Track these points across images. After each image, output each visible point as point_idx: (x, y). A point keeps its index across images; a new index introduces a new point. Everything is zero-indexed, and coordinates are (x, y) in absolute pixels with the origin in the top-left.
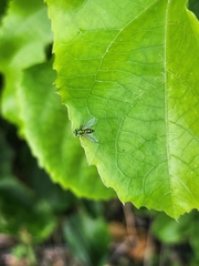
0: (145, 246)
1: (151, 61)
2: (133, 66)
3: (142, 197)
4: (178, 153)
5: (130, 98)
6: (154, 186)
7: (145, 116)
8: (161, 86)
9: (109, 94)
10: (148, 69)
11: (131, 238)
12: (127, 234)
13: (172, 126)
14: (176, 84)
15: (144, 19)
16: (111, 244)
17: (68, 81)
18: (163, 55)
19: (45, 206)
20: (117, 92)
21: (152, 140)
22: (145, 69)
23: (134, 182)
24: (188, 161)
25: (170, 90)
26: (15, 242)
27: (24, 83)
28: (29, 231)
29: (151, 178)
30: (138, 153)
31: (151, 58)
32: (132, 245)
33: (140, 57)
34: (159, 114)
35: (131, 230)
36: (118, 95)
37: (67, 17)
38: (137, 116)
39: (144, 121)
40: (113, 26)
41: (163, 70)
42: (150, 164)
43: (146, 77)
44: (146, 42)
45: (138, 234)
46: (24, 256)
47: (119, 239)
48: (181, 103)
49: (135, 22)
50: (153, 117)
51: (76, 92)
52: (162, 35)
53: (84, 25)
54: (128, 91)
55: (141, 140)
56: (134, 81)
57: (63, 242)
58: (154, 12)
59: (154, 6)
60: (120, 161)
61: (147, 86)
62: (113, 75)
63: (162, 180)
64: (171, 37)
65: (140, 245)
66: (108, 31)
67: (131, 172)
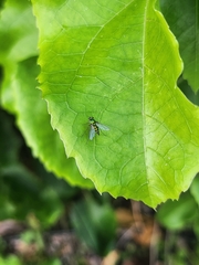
0: (151, 233)
1: (130, 57)
2: (113, 61)
3: (118, 188)
4: (154, 145)
5: (109, 92)
6: (130, 177)
7: (123, 110)
8: (138, 81)
9: (88, 89)
10: (127, 64)
11: (137, 224)
12: (134, 221)
13: (148, 120)
14: (153, 79)
15: (124, 15)
16: (118, 230)
17: (50, 76)
18: (141, 51)
19: (51, 193)
20: (96, 87)
21: (130, 133)
22: (124, 65)
23: (111, 173)
24: (162, 154)
25: (147, 85)
26: (25, 228)
27: (19, 75)
28: (38, 217)
29: (128, 169)
30: (115, 145)
31: (130, 54)
32: (138, 232)
33: (120, 53)
34: (137, 108)
35: (137, 216)
36: (97, 90)
37: (51, 14)
38: (115, 109)
39: (123, 115)
40: (94, 23)
41: (141, 65)
42: (127, 156)
43: (124, 72)
44: (126, 38)
45: (145, 221)
46: (33, 241)
47: (126, 226)
48: (157, 98)
49: (116, 19)
50: (131, 111)
51: (56, 87)
52: (140, 31)
53: (67, 22)
54: (107, 87)
55: (119, 134)
56: (113, 77)
57: (70, 228)
58: (134, 9)
59: (133, 3)
60: (98, 153)
61: (126, 81)
62: (93, 71)
63: (139, 171)
64: (149, 33)
65: (146, 232)
66: (90, 27)
67: (109, 163)
